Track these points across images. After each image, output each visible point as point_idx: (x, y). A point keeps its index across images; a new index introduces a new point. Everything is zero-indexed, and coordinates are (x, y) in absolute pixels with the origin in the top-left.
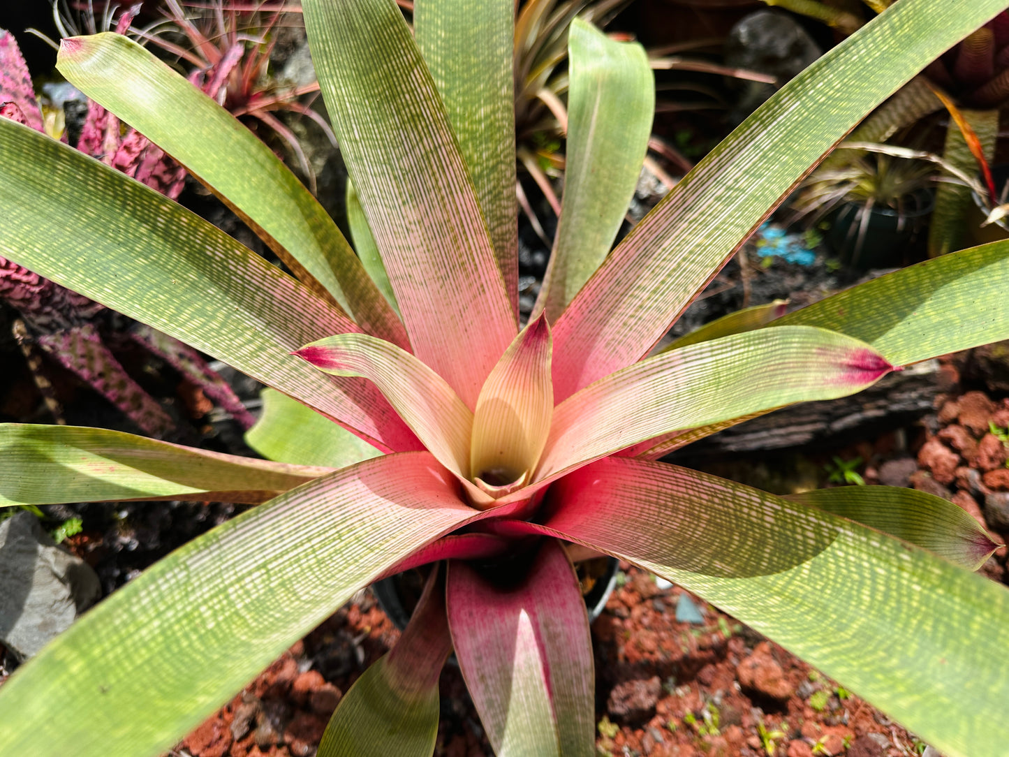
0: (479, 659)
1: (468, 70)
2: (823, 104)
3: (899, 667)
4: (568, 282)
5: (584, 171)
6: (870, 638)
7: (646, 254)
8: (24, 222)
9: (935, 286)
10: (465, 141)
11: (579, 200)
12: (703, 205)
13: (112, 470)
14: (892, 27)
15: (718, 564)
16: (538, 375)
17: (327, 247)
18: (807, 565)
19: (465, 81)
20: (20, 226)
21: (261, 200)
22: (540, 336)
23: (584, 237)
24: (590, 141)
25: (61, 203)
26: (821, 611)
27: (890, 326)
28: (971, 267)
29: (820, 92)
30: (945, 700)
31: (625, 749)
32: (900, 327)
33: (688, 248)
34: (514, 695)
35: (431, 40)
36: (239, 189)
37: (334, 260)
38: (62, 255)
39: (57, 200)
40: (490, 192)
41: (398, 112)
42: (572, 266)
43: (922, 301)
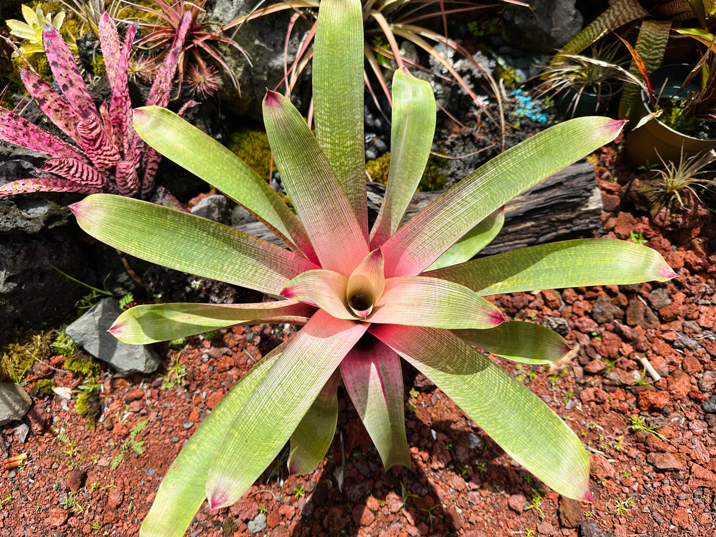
0: (354, 383)
1: (341, 123)
2: (505, 172)
3: (501, 418)
4: (392, 207)
5: (400, 157)
6: (494, 406)
7: (427, 220)
8: (158, 243)
9: (548, 253)
10: (340, 155)
11: (397, 171)
12: (452, 205)
13: (189, 318)
14: (536, 144)
15: (448, 367)
16: (378, 271)
17: (274, 203)
18: (479, 374)
19: (339, 128)
20: (157, 246)
21: (242, 185)
22: (378, 256)
23: (400, 187)
24: (402, 143)
25: (170, 231)
26: (480, 393)
27: (529, 266)
28: (562, 248)
29: (504, 166)
30: (512, 431)
31: (423, 403)
32: (532, 267)
33: (445, 222)
34: (369, 397)
35: (322, 109)
36: (231, 183)
37: (278, 208)
38: (175, 254)
39: (169, 230)
40: (353, 178)
41: (312, 169)
42: (394, 200)
43: (542, 258)
